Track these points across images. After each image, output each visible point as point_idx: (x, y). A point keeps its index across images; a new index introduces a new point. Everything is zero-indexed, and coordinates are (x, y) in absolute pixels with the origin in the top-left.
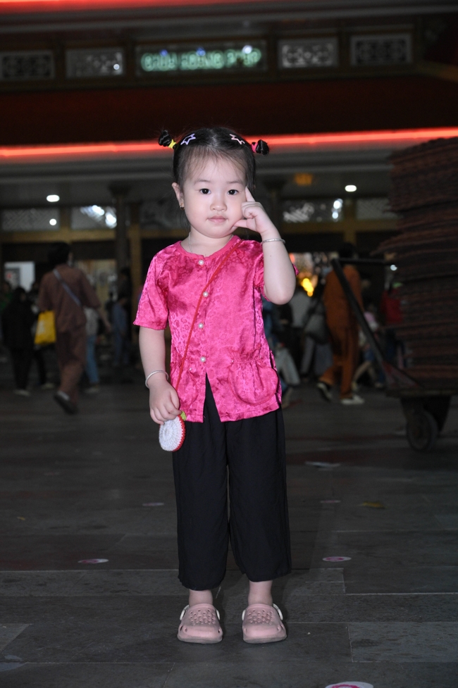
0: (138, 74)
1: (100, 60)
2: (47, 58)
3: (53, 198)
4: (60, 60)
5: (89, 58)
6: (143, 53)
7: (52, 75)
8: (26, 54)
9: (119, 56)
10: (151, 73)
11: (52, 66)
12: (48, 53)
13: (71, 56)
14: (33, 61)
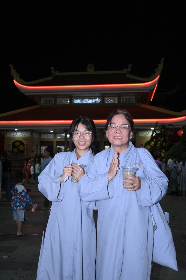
0: (73, 104)
1: (64, 101)
2: (53, 100)
3: (52, 132)
4: (55, 100)
5: (62, 100)
6: (74, 99)
7: (53, 104)
8: (48, 99)
9: (69, 100)
10: (76, 103)
11: (53, 102)
12: (53, 99)
13: (58, 100)
14: (49, 100)
